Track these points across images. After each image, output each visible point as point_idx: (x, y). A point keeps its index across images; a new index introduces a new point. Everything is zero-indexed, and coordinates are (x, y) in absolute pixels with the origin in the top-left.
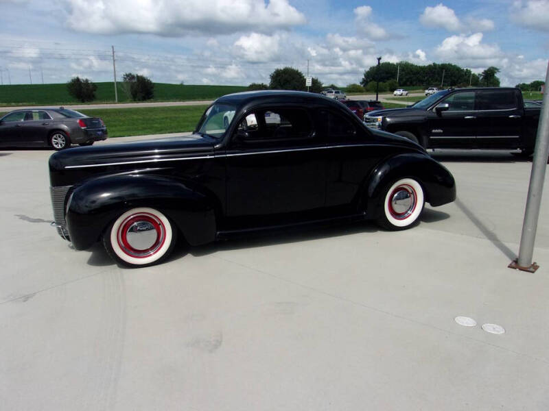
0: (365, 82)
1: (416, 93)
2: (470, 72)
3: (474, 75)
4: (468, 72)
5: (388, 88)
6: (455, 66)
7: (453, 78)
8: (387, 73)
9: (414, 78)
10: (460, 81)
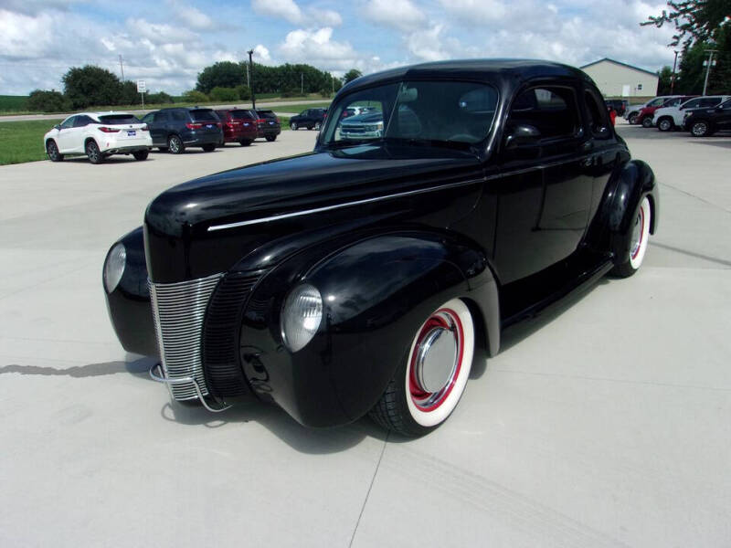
0: (200, 88)
1: (273, 102)
2: (330, 75)
3: (335, 79)
4: (328, 75)
5: (238, 96)
6: (311, 67)
7: (312, 83)
8: (229, 76)
9: (265, 83)
10: (320, 86)
